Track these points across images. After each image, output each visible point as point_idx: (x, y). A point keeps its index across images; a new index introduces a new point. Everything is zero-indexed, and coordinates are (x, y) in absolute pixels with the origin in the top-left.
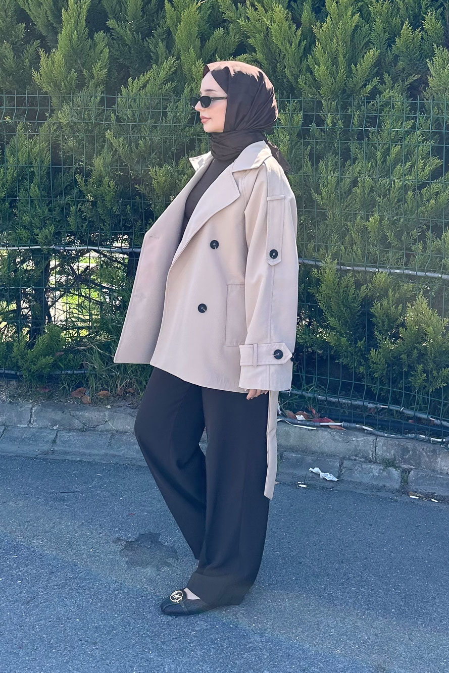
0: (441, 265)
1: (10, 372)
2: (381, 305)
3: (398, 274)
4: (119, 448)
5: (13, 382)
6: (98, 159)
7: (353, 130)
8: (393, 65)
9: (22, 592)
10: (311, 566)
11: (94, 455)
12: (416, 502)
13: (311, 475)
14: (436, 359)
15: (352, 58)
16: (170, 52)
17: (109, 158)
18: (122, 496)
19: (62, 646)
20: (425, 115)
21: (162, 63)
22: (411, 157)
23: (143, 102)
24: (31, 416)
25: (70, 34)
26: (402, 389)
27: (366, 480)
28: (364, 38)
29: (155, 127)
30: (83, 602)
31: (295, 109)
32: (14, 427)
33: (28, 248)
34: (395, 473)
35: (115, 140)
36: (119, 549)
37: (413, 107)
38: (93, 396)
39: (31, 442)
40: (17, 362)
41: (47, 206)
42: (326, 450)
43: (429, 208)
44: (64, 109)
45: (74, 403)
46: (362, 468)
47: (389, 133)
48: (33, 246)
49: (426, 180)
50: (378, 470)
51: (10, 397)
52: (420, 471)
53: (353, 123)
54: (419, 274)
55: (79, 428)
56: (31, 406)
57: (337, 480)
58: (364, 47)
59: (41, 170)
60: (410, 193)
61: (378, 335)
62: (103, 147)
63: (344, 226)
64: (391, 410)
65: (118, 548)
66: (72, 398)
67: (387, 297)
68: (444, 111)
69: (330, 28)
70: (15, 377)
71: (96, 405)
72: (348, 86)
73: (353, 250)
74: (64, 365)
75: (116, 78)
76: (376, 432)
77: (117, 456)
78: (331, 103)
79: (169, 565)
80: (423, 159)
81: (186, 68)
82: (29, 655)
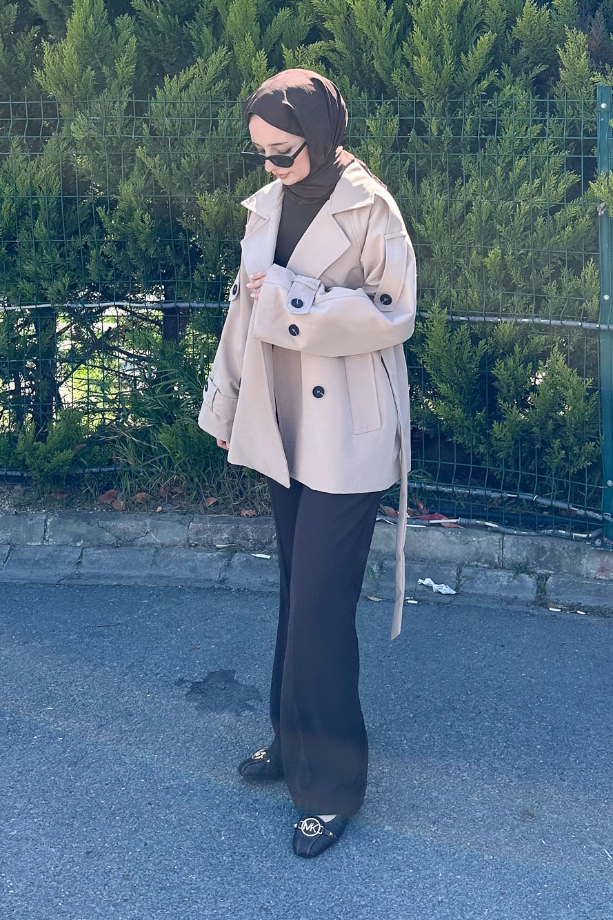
0: (581, 310)
1: (14, 473)
2: (506, 364)
3: (527, 324)
4: (167, 566)
5: (18, 487)
6: (126, 185)
7: (465, 139)
8: (514, 53)
9: (66, 750)
10: (432, 699)
11: (134, 577)
12: (559, 616)
13: (420, 588)
14: (577, 432)
15: (461, 45)
16: (218, 39)
17: (141, 184)
18: (179, 627)
19: (127, 812)
20: (556, 118)
21: (209, 55)
22: (540, 172)
23: (186, 108)
24: (45, 531)
25: (84, 19)
26: (534, 472)
27: (492, 591)
28: (475, 18)
29: (203, 140)
30: (146, 759)
31: (388, 112)
32: (24, 546)
33: (34, 307)
34: (529, 580)
35: (150, 159)
36: (185, 693)
37: (541, 108)
38: (127, 501)
39: (48, 565)
40: (24, 460)
41: (58, 250)
42: (439, 555)
43: (565, 237)
44: (78, 120)
45: (102, 511)
46: (487, 576)
47: (512, 142)
48: (39, 304)
49: (560, 202)
50: (507, 578)
51: (15, 506)
52: (561, 576)
53: (464, 130)
54: (553, 322)
55: (112, 543)
56: (44, 517)
57: (455, 592)
58: (476, 30)
59: (48, 203)
60: (540, 219)
61: (502, 403)
62: (132, 169)
63: (455, 263)
64: (521, 500)
65: (183, 691)
66: (99, 505)
67: (513, 354)
68: (582, 111)
69: (430, 6)
70: (21, 480)
71: (131, 512)
72: (456, 81)
73: (467, 295)
74: (88, 461)
75: (146, 76)
76: (502, 529)
77: (165, 577)
78: (435, 104)
79: (251, 708)
80: (555, 174)
81: (241, 62)
82: (87, 824)
